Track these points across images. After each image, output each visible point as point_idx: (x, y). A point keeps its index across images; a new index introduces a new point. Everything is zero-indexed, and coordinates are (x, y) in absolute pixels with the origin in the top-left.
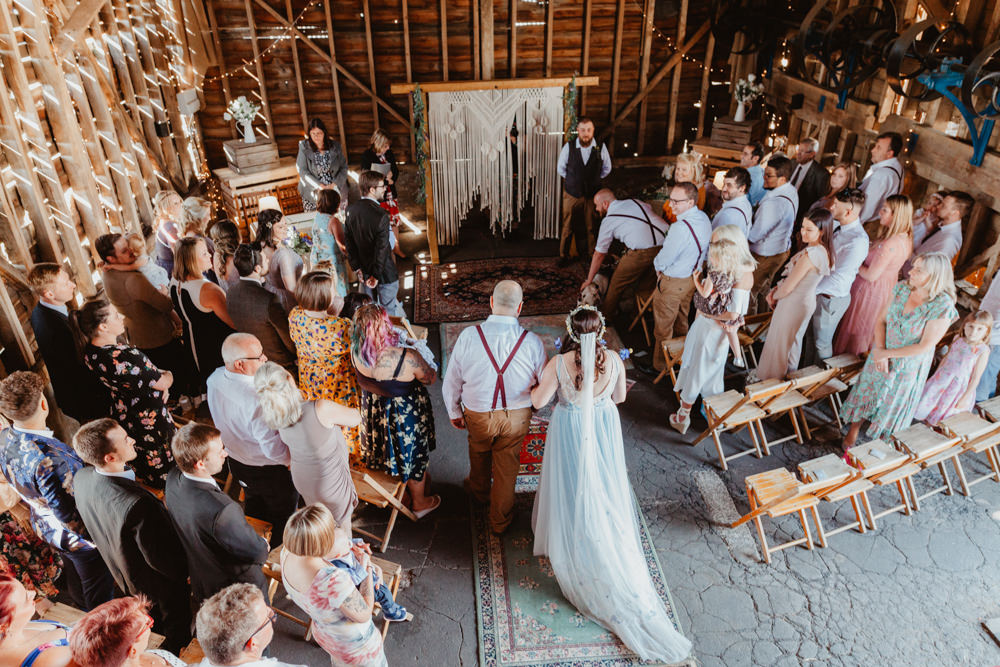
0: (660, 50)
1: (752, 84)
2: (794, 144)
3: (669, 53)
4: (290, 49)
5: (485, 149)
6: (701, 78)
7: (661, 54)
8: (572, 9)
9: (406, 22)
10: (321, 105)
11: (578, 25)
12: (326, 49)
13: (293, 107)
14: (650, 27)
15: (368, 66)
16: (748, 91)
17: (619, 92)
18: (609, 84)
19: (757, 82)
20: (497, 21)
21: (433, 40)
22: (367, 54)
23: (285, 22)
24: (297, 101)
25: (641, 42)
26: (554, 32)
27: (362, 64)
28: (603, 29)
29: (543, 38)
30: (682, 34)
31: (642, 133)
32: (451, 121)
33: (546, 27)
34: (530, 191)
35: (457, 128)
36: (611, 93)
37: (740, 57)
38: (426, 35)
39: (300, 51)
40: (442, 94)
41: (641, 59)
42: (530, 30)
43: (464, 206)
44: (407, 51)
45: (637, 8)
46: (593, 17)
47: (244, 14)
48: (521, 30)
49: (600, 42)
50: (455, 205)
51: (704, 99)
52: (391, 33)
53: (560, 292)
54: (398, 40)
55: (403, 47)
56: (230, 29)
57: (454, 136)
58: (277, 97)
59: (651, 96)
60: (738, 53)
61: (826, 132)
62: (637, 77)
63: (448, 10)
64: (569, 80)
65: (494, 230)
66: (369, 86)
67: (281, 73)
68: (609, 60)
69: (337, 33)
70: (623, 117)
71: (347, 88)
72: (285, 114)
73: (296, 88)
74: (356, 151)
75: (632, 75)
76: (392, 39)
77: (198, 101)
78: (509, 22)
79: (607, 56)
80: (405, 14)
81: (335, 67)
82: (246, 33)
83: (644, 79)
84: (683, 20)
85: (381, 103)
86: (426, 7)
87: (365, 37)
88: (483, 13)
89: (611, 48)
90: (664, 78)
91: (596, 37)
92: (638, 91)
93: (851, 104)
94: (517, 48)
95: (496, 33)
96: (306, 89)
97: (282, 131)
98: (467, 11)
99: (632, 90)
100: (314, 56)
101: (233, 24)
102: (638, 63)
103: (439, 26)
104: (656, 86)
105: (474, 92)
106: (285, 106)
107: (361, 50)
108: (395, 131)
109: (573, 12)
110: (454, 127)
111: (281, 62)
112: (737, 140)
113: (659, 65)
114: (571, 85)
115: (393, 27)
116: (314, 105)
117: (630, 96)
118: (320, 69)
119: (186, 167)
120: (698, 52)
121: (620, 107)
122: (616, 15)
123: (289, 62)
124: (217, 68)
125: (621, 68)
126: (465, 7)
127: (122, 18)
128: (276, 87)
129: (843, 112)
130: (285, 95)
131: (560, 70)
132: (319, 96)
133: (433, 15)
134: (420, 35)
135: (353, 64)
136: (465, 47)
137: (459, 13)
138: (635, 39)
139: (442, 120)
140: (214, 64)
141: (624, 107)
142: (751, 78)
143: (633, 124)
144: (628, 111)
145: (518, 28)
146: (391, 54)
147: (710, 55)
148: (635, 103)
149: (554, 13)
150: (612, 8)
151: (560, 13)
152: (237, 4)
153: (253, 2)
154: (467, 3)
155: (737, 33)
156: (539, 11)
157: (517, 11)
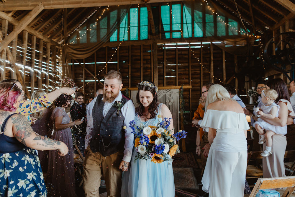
4: (94, 84)
8: (185, 72)
9: (130, 76)
11: (187, 77)
14: (212, 77)
16: (253, 92)
20: (159, 76)
23: (94, 76)
26: (178, 79)
28: (196, 78)
29: (175, 81)
30: (225, 79)
33: (176, 77)
37: (248, 83)
42: (170, 79)
44: (130, 84)
45: (207, 71)
46: (192, 75)
47: (83, 75)
52: (126, 79)
54: (127, 81)
55: (128, 83)
56: (78, 79)
63: (143, 73)
64: (181, 87)
67: (91, 91)
76: (125, 81)
78: (164, 76)
79: (198, 86)
80: (130, 73)
82: (82, 80)
84: (225, 74)
86: (137, 72)
88: (154, 72)
89: (199, 84)
91: (194, 81)
94: (166, 84)
95: (159, 79)
98: (150, 73)
100: (101, 86)
101: (79, 77)
103: (141, 77)
109: (185, 73)
111: (91, 88)
122: (200, 74)
123: (93, 88)
126: (149, 72)
133: (139, 74)
134: (135, 80)
137: (147, 73)
142: (253, 88)
145: (166, 78)
147: (237, 85)
149: (178, 73)
150: (199, 72)
151: (180, 73)
152: (81, 72)
153: (85, 71)
154: (150, 70)
155: (246, 76)
156: (173, 73)
157: (166, 73)
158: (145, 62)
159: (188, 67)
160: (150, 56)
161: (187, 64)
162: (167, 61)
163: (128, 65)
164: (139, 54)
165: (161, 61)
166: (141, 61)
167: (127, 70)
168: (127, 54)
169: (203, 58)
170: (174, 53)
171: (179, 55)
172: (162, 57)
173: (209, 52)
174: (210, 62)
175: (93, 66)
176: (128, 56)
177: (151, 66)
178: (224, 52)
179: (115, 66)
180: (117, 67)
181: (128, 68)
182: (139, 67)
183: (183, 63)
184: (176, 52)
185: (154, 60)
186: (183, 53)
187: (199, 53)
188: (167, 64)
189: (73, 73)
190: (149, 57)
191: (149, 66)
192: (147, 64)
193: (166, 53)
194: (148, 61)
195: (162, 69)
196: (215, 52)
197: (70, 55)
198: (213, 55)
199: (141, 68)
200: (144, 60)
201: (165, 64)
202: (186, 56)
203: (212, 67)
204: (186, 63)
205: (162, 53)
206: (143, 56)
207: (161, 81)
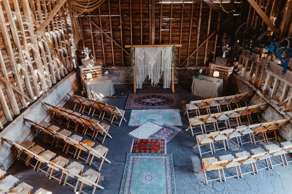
0: (202, 37)
1: (227, 47)
2: (240, 64)
3: (205, 38)
4: (101, 35)
5: (150, 63)
6: (214, 45)
7: (202, 38)
9: (131, 29)
10: (108, 50)
11: (179, 30)
12: (110, 36)
13: (101, 50)
14: (199, 31)
15: (121, 40)
16: (226, 49)
17: (190, 49)
18: (187, 46)
19: (228, 47)
20: (156, 29)
21: (138, 34)
22: (121, 37)
23: (100, 29)
24: (102, 49)
25: (197, 35)
26: (172, 32)
27: (119, 39)
28: (186, 32)
29: (169, 33)
30: (208, 33)
31: (197, 60)
32: (141, 55)
33: (170, 30)
34: (162, 75)
35: (143, 57)
36: (188, 49)
37: (225, 40)
38: (136, 32)
39: (103, 36)
40: (139, 48)
41: (197, 40)
42: (165, 32)
43: (144, 78)
44: (131, 36)
45: (195, 26)
46: (183, 28)
47: (90, 27)
48: (162, 32)
49: (185, 35)
50: (141, 78)
51: (215, 51)
52: (127, 32)
53: (167, 103)
54: (129, 34)
55: (130, 35)
57: (142, 59)
58: (97, 48)
59: (199, 50)
60: (224, 39)
61: (248, 61)
62: (195, 44)
63: (142, 26)
64: (174, 45)
65: (152, 85)
66: (121, 46)
67: (98, 42)
68: (187, 40)
69: (113, 32)
70: (191, 55)
71: (115, 46)
72: (99, 52)
73: (102, 46)
74: (117, 62)
75: (194, 44)
76: (127, 33)
77: (76, 48)
78: (159, 30)
79: (187, 39)
80: (131, 27)
81: (112, 40)
82: (90, 31)
83: (197, 45)
84: (209, 29)
85: (124, 50)
86: (137, 25)
87: (120, 33)
88: (152, 27)
89: (188, 37)
90: (203, 45)
91: (184, 34)
92: (196, 48)
93: (253, 54)
94: (161, 36)
95: (155, 32)
96: (104, 46)
97: (98, 56)
98: (148, 26)
99: (194, 48)
100: (107, 37)
101: (87, 29)
102: (196, 41)
103: (140, 30)
104: (201, 47)
105: (147, 48)
106: (99, 50)
107: (119, 36)
108: (127, 57)
109: (177, 27)
110: (142, 57)
111: (98, 39)
112: (223, 63)
113: (202, 41)
114: (174, 46)
115: (128, 30)
116: (106, 50)
117: (193, 50)
118: (108, 41)
119: (72, 65)
120: (213, 38)
121: (190, 53)
122: (189, 28)
123: (101, 39)
124: (82, 40)
125: (191, 42)
127: (57, 27)
128: (97, 45)
129: (251, 56)
130: (99, 47)
131: (173, 42)
132: (108, 48)
133: (138, 27)
134: (135, 32)
135: (117, 39)
136: (147, 36)
137: (146, 27)
138: (195, 34)
139: (139, 55)
140: (81, 39)
141: (192, 52)
142: (227, 46)
143: (194, 57)
144: (192, 54)
146: (128, 37)
147: (216, 39)
148: (195, 51)
149: (172, 27)
150: (188, 26)
151: (173, 27)
152: (88, 24)
153: (92, 23)
154: (148, 24)
155: (224, 33)
156: (168, 27)
157: (162, 27)
158: (144, 16)
159: (180, 21)
160: (149, 10)
161: (179, 19)
162: (163, 15)
163: (129, 18)
164: (139, 8)
165: (158, 15)
166: (140, 15)
167: (128, 23)
168: (128, 8)
169: (193, 13)
170: (169, 7)
171: (173, 10)
172: (159, 11)
173: (199, 8)
174: (198, 17)
175: (97, 19)
176: (129, 10)
177: (149, 19)
178: (211, 9)
179: (118, 19)
180: (119, 20)
181: (130, 21)
182: (139, 21)
183: (176, 17)
184: (171, 7)
185: (152, 15)
186: (177, 8)
187: (191, 8)
188: (162, 18)
189: (81, 25)
190: (147, 12)
191: (147, 20)
192: (145, 18)
193: (162, 8)
194: (146, 15)
195: (159, 23)
196: (203, 8)
197: (76, 8)
198: (202, 11)
199: (140, 21)
200: (143, 14)
201: (161, 19)
202: (179, 11)
203: (200, 23)
204: (179, 17)
205: (158, 8)
206: (142, 10)
207: (157, 34)
